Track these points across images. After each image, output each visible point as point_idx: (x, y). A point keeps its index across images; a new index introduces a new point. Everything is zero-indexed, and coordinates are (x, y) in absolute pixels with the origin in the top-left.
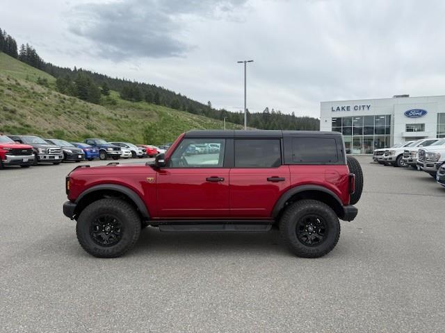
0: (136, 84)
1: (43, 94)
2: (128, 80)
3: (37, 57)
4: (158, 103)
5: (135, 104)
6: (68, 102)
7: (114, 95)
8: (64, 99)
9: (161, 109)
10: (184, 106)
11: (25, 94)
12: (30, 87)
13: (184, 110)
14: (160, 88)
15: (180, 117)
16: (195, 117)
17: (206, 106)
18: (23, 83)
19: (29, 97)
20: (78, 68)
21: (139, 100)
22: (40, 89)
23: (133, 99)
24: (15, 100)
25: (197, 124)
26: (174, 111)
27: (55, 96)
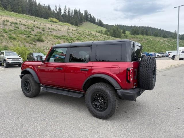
0: (140, 27)
1: (99, 36)
2: (136, 26)
3: (102, 22)
4: (147, 34)
5: (136, 36)
6: (107, 38)
7: (128, 33)
8: (106, 37)
9: (148, 37)
10: (160, 35)
11: (93, 37)
12: (95, 34)
13: (160, 36)
14: (151, 27)
15: (156, 40)
16: (165, 39)
17: (173, 33)
18: (93, 33)
19: (93, 38)
20: (117, 25)
21: (138, 34)
22: (98, 34)
23: (135, 34)
24: (88, 39)
25: (165, 42)
26: (154, 38)
27: (103, 36)
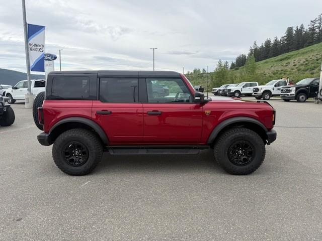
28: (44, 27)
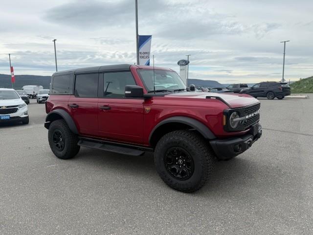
28: (151, 36)
